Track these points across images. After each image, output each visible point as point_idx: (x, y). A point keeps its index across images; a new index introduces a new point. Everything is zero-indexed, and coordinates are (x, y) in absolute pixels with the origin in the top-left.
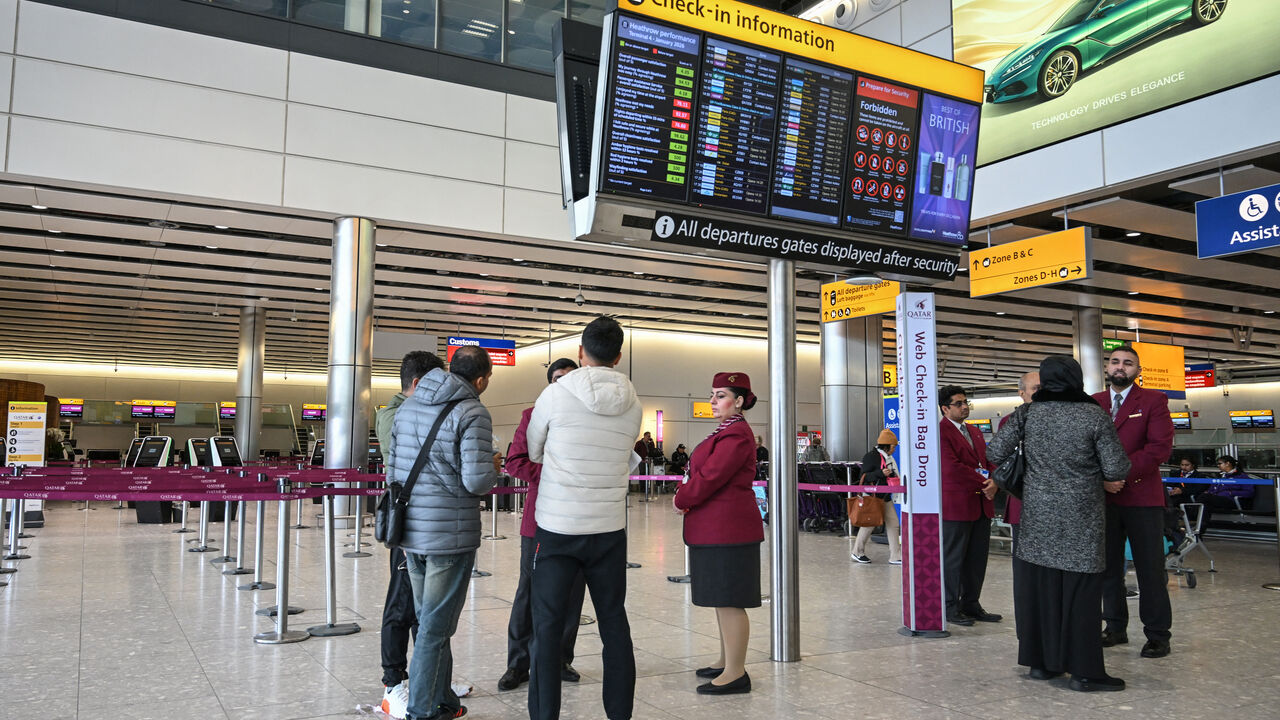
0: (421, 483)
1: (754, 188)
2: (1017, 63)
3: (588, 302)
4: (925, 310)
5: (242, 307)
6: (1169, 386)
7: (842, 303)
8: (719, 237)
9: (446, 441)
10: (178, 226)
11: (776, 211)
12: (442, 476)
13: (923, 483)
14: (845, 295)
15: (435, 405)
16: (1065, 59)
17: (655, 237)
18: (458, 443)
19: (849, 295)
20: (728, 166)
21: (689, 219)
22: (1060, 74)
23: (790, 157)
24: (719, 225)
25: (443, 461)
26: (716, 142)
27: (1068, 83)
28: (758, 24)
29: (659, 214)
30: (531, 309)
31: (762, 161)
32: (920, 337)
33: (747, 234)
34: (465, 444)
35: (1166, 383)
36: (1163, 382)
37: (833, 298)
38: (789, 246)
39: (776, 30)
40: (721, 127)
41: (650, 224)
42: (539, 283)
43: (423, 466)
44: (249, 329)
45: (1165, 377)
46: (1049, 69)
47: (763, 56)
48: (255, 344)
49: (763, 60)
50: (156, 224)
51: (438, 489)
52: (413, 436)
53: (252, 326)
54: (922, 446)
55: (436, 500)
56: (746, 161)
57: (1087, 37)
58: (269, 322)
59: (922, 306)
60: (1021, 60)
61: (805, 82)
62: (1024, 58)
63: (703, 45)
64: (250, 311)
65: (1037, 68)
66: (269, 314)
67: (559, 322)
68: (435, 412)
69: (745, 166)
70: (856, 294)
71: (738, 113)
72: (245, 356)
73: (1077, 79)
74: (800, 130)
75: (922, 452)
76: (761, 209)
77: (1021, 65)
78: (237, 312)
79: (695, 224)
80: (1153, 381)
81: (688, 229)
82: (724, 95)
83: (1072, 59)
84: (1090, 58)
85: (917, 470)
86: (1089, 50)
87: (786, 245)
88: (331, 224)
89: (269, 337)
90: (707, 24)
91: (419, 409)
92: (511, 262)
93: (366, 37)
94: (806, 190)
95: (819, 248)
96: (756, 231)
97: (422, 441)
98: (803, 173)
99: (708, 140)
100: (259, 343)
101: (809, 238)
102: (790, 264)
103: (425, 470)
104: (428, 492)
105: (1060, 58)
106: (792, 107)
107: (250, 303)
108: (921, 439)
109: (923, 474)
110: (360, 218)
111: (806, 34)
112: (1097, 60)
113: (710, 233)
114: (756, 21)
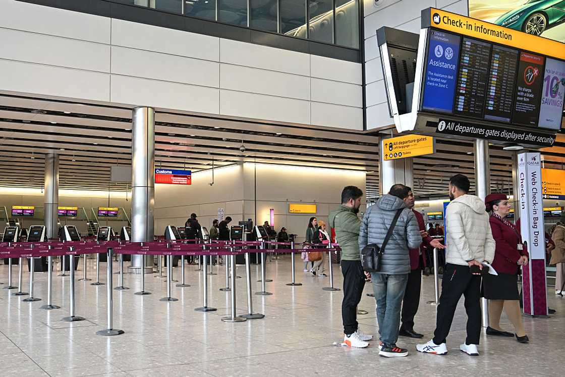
0: (389, 244)
1: (478, 106)
2: (509, 20)
3: (247, 150)
4: (536, 161)
5: (46, 154)
6: (561, 193)
7: (396, 150)
8: (461, 130)
9: (401, 226)
10: (46, 112)
11: (487, 117)
12: (399, 241)
13: (536, 245)
14: (398, 145)
15: (393, 210)
16: (538, 18)
17: (437, 131)
18: (406, 228)
19: (401, 145)
20: (468, 96)
21: (451, 122)
22: (535, 26)
23: (493, 92)
24: (462, 124)
25: (399, 235)
26: (465, 86)
27: (540, 31)
28: (483, 29)
29: (440, 120)
30: (206, 153)
31: (481, 93)
32: (534, 174)
33: (473, 128)
34: (409, 228)
35: (559, 191)
36: (557, 191)
37: (391, 147)
38: (489, 133)
39: (489, 32)
40: (467, 79)
41: (436, 125)
42: (221, 139)
43: (389, 237)
44: (50, 167)
45: (559, 188)
46: (529, 23)
47: (484, 44)
48: (54, 175)
49: (485, 47)
50: (34, 111)
51: (397, 246)
52: (382, 224)
53: (52, 164)
54: (535, 227)
55: (397, 251)
56: (476, 94)
57: (551, 6)
58: (61, 162)
59: (535, 160)
60: (511, 18)
61: (500, 56)
62: (513, 17)
63: (462, 41)
64: (51, 156)
65: (521, 23)
66: (61, 157)
67: (216, 160)
68: (393, 214)
69: (475, 96)
70: (405, 145)
71: (474, 71)
72: (49, 181)
73: (545, 30)
74: (497, 79)
75: (536, 230)
76: (480, 116)
77: (511, 21)
78: (44, 156)
79: (453, 124)
80: (552, 190)
81: (451, 127)
82: (469, 64)
83: (543, 18)
84: (553, 18)
85: (533, 239)
86: (553, 14)
87: (487, 133)
88: (131, 111)
89: (61, 170)
90: (463, 31)
91: (383, 212)
92: (213, 129)
93: (148, 9)
94: (498, 106)
95: (500, 133)
96: (476, 126)
97: (388, 227)
98: (497, 99)
99: (462, 85)
100: (56, 174)
101: (496, 129)
102: (487, 141)
103: (390, 238)
104: (394, 248)
105: (535, 17)
106: (494, 67)
107: (51, 151)
108: (535, 223)
109: (536, 240)
110: (148, 107)
111: (501, 33)
112: (558, 19)
113: (459, 128)
114: (482, 28)
